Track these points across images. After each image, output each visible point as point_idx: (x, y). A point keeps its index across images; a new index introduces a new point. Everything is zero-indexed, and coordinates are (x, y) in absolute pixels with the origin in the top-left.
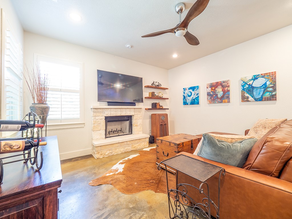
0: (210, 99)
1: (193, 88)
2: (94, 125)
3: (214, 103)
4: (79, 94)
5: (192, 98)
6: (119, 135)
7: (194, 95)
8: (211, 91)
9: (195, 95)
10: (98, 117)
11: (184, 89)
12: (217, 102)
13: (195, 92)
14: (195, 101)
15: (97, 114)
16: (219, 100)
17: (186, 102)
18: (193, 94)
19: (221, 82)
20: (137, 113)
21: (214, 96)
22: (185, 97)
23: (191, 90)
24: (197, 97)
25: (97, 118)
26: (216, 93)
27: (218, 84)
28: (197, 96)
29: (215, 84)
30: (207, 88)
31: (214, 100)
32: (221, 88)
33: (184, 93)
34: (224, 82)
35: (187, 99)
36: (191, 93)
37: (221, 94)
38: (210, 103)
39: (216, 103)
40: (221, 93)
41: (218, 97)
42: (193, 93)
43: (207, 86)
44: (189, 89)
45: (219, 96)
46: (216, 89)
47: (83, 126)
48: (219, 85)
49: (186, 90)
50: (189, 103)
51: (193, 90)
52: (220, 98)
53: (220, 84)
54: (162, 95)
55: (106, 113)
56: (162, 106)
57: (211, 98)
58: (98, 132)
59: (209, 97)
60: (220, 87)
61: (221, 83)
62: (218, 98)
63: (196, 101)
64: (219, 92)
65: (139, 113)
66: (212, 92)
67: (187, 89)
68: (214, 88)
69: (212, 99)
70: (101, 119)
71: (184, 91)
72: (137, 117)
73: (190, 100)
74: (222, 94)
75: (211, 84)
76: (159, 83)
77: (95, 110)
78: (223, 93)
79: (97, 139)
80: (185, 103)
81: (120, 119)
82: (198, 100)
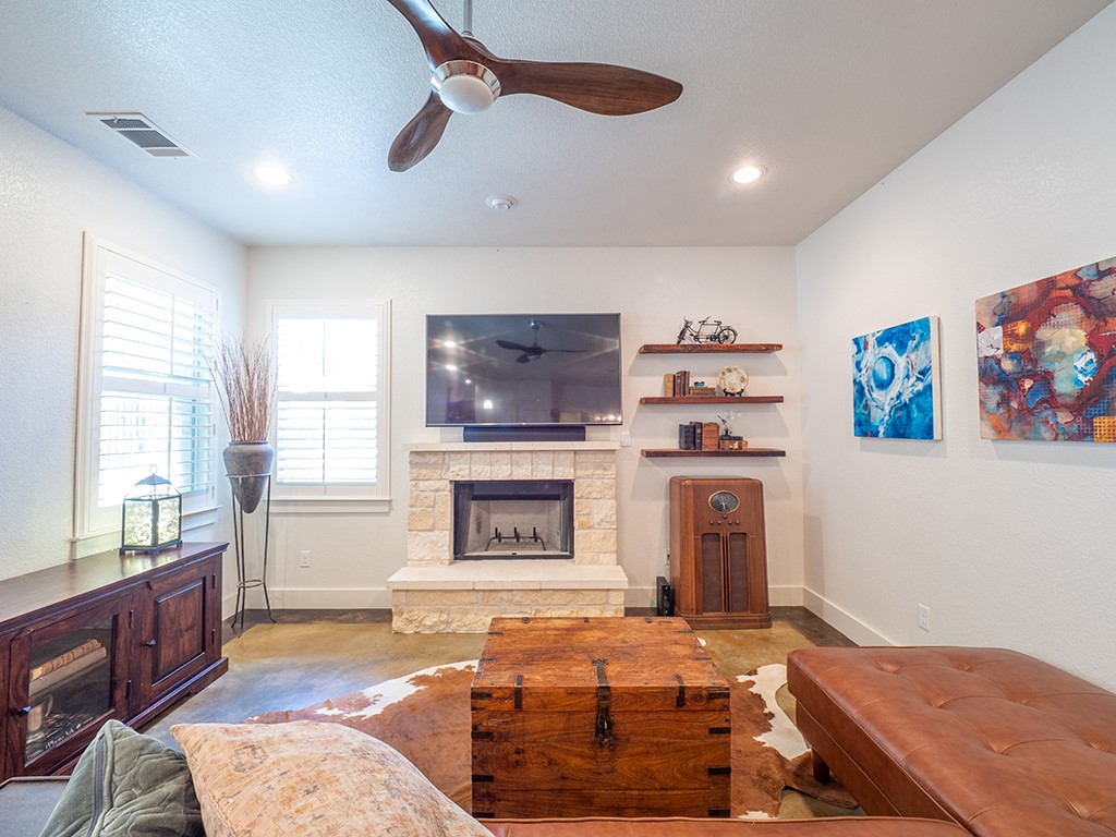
0: (999, 405)
1: (900, 337)
2: (412, 509)
3: (1026, 439)
4: (374, 404)
5: (894, 396)
6: (514, 557)
7: (908, 377)
8: (1007, 352)
9: (913, 379)
10: (426, 483)
11: (856, 341)
12: (1048, 435)
13: (913, 356)
14: (909, 414)
15: (424, 472)
16: (1064, 417)
17: (868, 422)
18: (900, 372)
19: (1075, 273)
20: (590, 472)
21: (1028, 384)
22: (863, 388)
23: (889, 350)
24: (919, 394)
25: (422, 485)
26: (1043, 366)
27: (1055, 294)
28: (920, 386)
29: (1028, 297)
30: (980, 328)
31: (1025, 414)
32: (1080, 324)
33: (858, 364)
34: (1101, 275)
35: (873, 404)
36: (893, 366)
37: (1083, 371)
38: (1001, 433)
39: (1043, 439)
40: (1080, 364)
41: (1052, 393)
42: (901, 362)
43: (978, 313)
44: (881, 342)
45: (1064, 386)
46: (1043, 333)
47: (386, 509)
48: (1065, 300)
49: (866, 348)
50: (881, 429)
51: (901, 348)
52: (1069, 401)
53: (1068, 293)
54: (743, 380)
55: (452, 469)
56: (740, 439)
57: (1004, 401)
58: (423, 534)
59: (994, 395)
60: (1070, 314)
61: (1074, 282)
62: (1052, 401)
63: (915, 414)
64: (1061, 355)
65: (599, 472)
66: (1013, 356)
67: (872, 341)
68: (1021, 328)
69: (1014, 405)
70: (437, 490)
71: (858, 358)
72: (589, 490)
73: (887, 408)
74: (1090, 368)
75: (1003, 296)
76: (719, 323)
77: (419, 459)
78: (1101, 364)
79: (421, 560)
80: (864, 428)
81: (521, 493)
82: (927, 411)
